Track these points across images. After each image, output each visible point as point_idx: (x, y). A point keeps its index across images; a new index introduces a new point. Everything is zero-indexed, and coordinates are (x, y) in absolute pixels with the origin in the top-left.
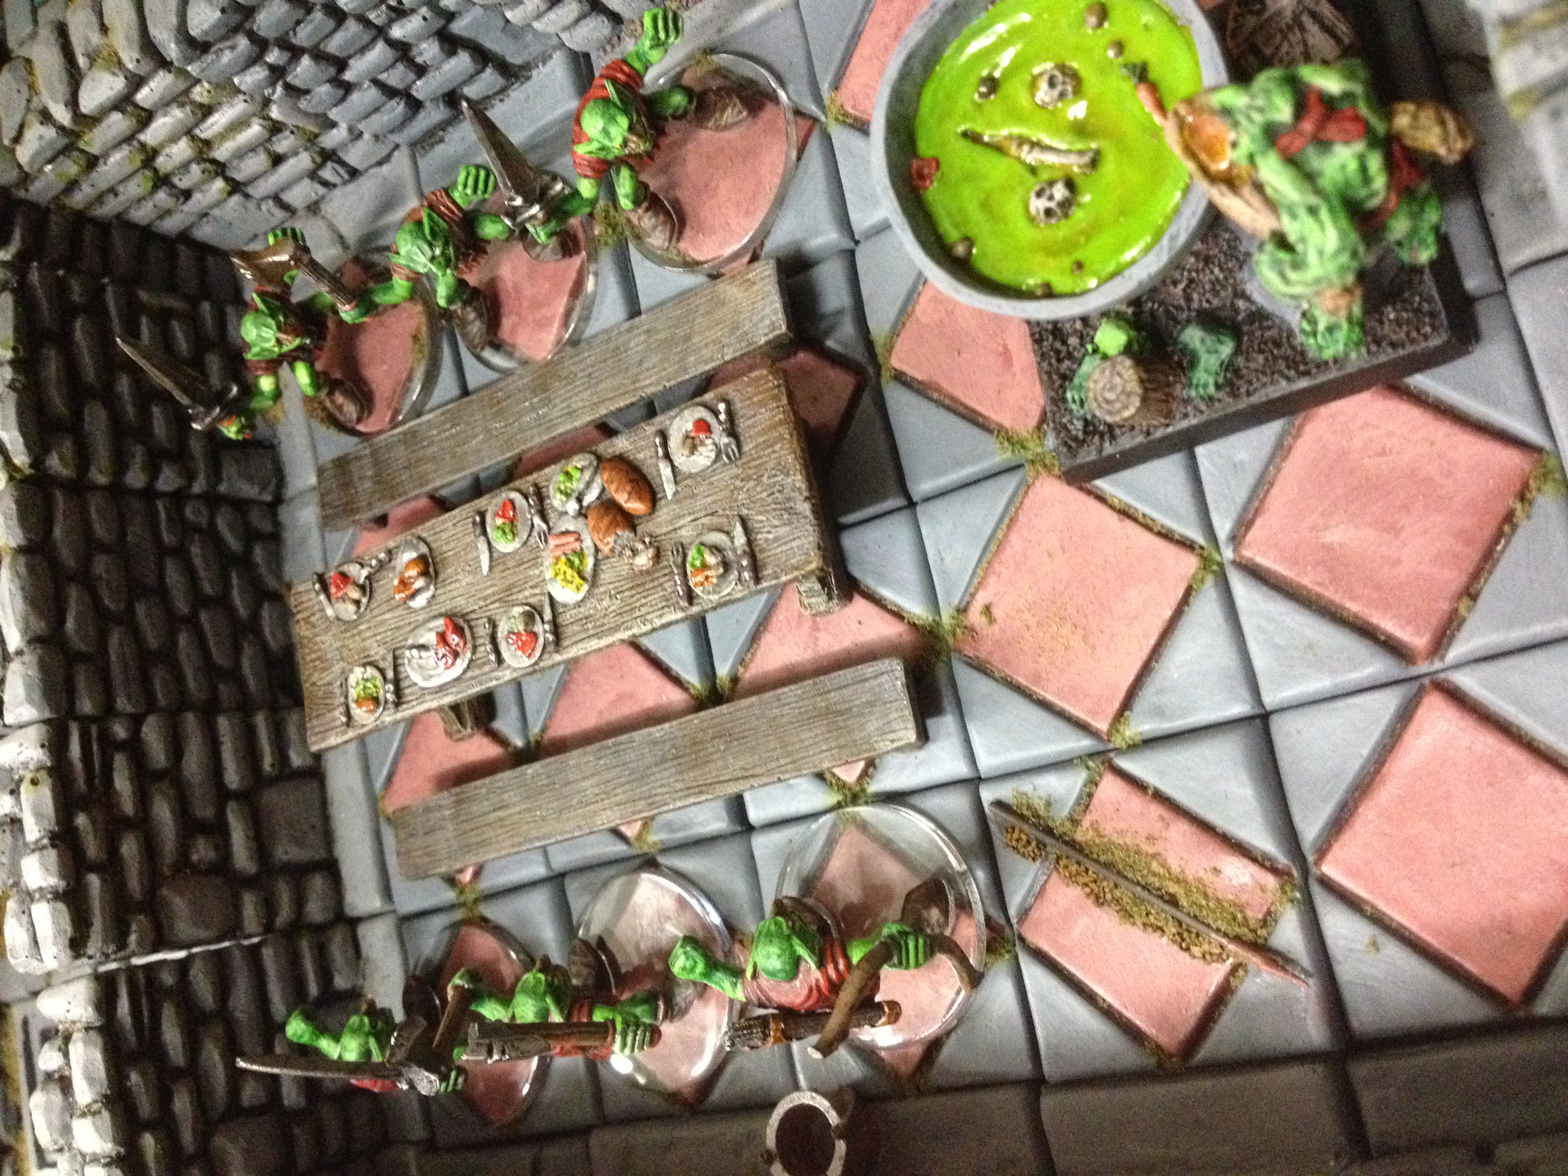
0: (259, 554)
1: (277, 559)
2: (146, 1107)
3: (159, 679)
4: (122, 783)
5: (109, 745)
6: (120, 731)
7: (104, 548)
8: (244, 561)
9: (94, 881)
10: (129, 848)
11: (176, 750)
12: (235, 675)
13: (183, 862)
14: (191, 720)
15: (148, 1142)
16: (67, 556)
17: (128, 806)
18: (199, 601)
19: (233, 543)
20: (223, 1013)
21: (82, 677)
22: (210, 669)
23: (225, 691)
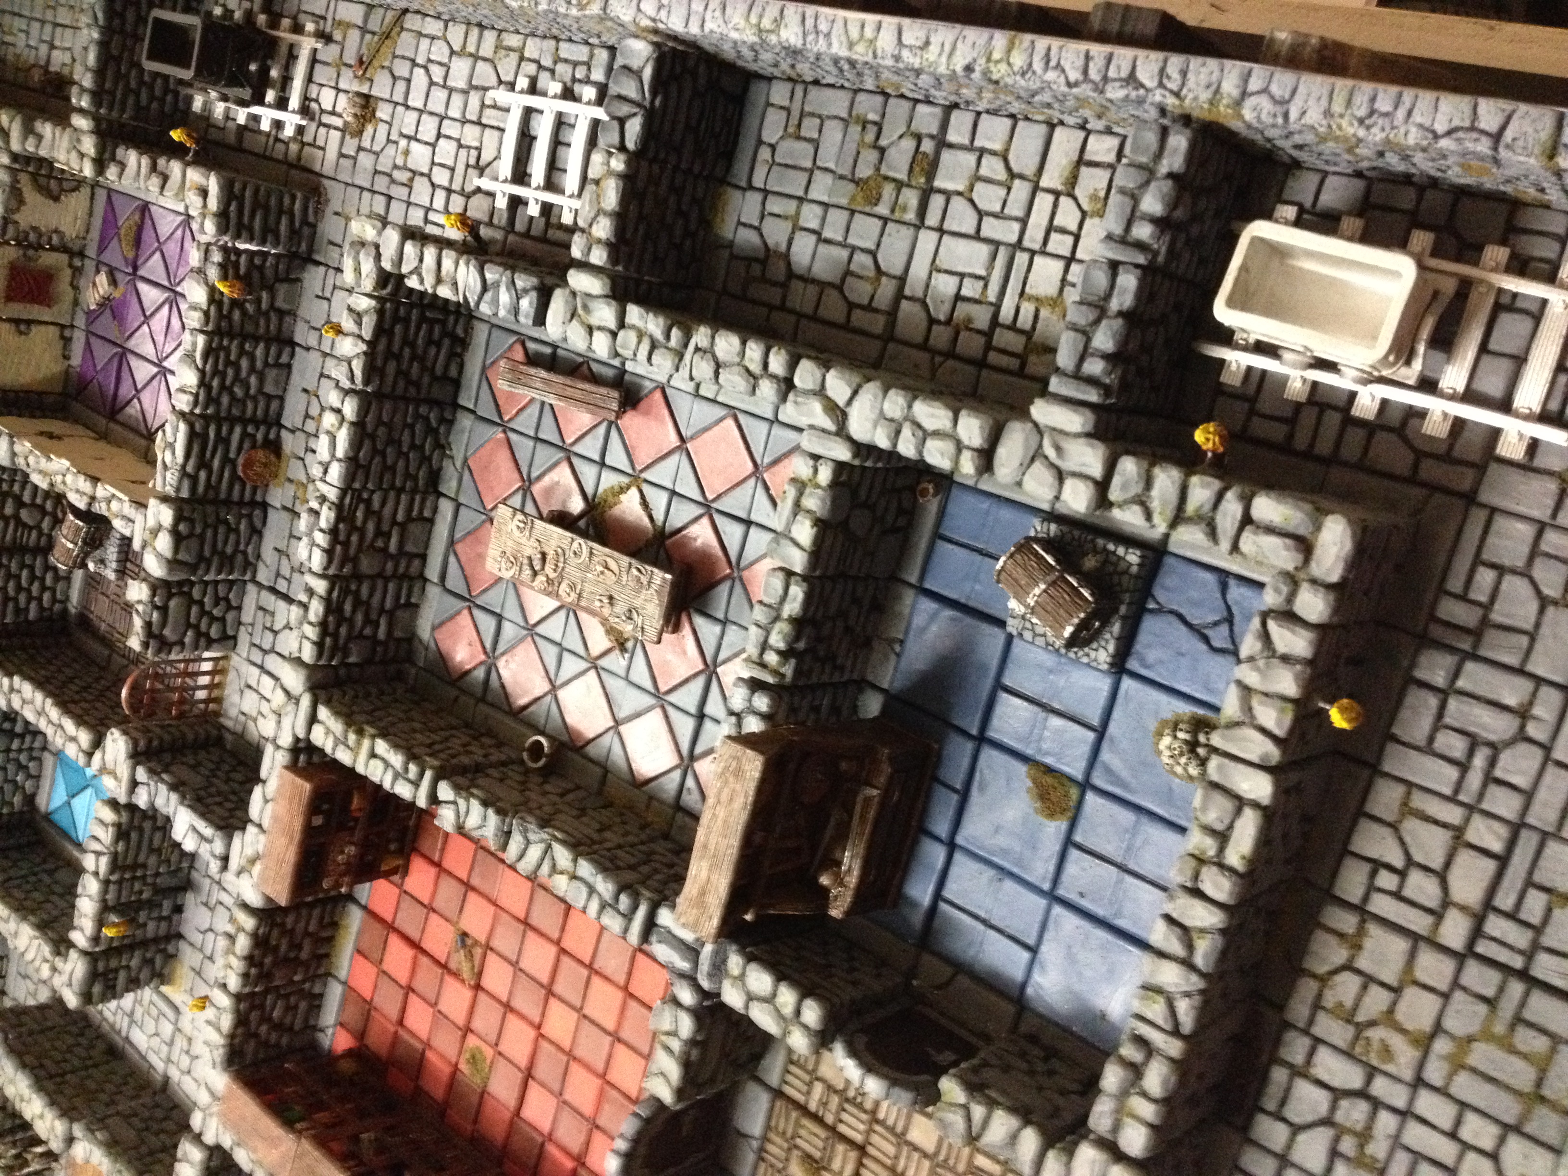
0: (442, 430)
1: (448, 433)
2: (331, 628)
3: (387, 477)
4: (359, 514)
5: (360, 499)
6: (365, 495)
7: (384, 424)
8: (436, 431)
9: (339, 548)
10: (354, 538)
11: (383, 503)
12: (415, 478)
13: (372, 546)
14: (392, 494)
15: (328, 640)
16: (370, 428)
17: (359, 523)
18: (413, 446)
19: (434, 424)
20: (368, 604)
21: (360, 475)
22: (407, 475)
23: (409, 484)
